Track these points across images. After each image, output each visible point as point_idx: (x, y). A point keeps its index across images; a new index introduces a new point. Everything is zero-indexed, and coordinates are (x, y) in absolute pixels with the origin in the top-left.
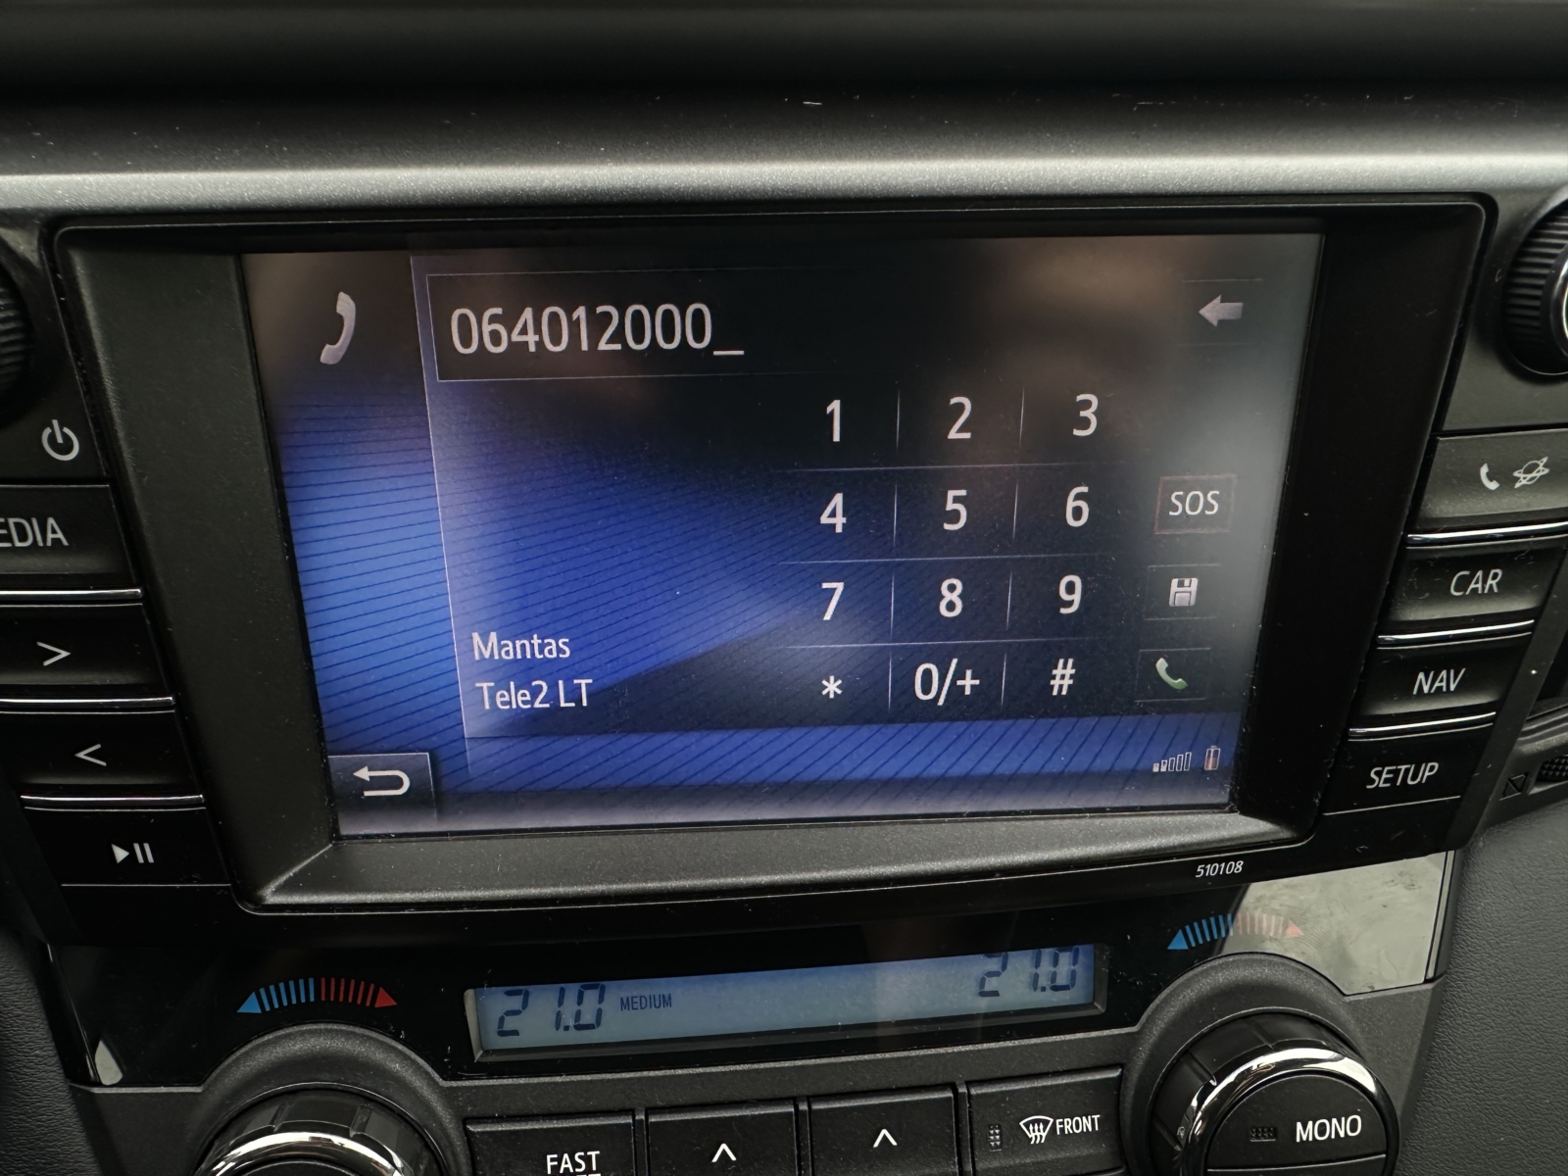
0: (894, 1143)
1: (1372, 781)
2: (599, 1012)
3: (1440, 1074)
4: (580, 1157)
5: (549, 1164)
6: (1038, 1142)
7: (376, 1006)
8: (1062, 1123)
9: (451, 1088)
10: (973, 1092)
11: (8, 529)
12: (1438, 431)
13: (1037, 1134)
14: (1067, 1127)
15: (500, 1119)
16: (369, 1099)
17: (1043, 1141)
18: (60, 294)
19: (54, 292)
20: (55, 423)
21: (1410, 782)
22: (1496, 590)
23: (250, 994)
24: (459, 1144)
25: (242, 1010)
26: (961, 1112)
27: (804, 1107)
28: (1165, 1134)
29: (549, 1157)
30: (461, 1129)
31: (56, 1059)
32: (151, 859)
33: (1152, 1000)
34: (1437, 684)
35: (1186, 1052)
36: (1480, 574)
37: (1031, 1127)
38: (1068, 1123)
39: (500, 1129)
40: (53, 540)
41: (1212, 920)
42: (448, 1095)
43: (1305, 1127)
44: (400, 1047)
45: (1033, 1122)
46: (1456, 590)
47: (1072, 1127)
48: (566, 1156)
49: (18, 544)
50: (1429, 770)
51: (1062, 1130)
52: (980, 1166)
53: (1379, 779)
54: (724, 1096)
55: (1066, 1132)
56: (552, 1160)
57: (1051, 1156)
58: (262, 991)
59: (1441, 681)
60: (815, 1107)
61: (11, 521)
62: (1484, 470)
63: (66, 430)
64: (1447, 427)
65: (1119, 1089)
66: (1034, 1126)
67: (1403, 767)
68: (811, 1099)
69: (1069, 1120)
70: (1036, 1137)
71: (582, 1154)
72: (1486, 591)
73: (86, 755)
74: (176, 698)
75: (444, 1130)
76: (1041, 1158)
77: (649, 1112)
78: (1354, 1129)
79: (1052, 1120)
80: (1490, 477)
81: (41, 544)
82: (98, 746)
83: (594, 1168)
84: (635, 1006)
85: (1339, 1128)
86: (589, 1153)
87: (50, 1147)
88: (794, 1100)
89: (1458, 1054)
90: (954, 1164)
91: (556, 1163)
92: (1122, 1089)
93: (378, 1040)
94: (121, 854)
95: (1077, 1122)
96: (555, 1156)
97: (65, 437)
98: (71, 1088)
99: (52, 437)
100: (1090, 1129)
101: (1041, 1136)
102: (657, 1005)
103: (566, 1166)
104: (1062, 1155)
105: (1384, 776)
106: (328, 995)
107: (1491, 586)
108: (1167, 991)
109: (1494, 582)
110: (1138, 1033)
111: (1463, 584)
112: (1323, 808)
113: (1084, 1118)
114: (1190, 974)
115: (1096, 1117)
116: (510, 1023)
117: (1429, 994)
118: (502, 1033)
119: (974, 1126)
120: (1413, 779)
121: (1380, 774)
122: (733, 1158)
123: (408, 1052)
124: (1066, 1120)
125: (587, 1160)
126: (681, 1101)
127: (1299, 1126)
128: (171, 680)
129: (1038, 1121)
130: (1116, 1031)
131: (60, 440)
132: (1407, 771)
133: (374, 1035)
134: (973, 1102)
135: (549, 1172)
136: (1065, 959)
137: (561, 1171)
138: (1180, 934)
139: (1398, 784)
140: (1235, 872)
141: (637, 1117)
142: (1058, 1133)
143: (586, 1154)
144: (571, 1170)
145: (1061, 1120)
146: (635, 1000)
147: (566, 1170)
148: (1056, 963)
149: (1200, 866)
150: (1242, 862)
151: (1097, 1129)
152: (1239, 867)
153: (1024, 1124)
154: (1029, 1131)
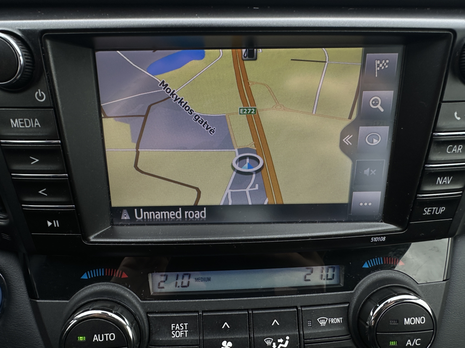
0: (278, 324)
1: (425, 212)
2: (189, 282)
3: (449, 310)
4: (182, 325)
5: (172, 327)
6: (323, 325)
7: (122, 277)
8: (330, 320)
9: (143, 303)
10: (303, 309)
11: (24, 122)
12: (441, 101)
13: (323, 323)
14: (332, 321)
15: (158, 313)
16: (119, 304)
17: (324, 325)
18: (43, 53)
19: (41, 52)
20: (39, 90)
21: (436, 213)
22: (461, 152)
23: (84, 273)
24: (145, 320)
25: (82, 278)
26: (299, 315)
27: (250, 312)
28: (363, 323)
29: (172, 325)
30: (146, 315)
31: (26, 292)
32: (58, 226)
33: (358, 283)
34: (444, 181)
35: (369, 298)
36: (456, 146)
37: (321, 321)
38: (332, 320)
39: (158, 316)
40: (36, 125)
41: (376, 259)
42: (142, 305)
43: (407, 320)
44: (128, 290)
45: (322, 319)
46: (449, 151)
47: (333, 321)
48: (177, 325)
49: (27, 127)
50: (442, 210)
51: (331, 322)
52: (305, 332)
53: (427, 212)
54: (226, 308)
55: (332, 323)
56: (173, 326)
57: (327, 330)
58: (88, 272)
59: (445, 180)
60: (254, 312)
61: (25, 120)
62: (456, 114)
63: (42, 93)
64: (444, 100)
65: (348, 310)
66: (322, 320)
67: (434, 208)
68: (253, 310)
69: (333, 319)
70: (322, 324)
71: (182, 324)
72: (458, 152)
73: (41, 192)
74: (68, 175)
75: (141, 315)
76: (324, 331)
77: (203, 312)
78: (423, 321)
79: (327, 319)
80: (458, 116)
81: (33, 127)
82: (45, 189)
83: (186, 329)
84: (199, 280)
85: (418, 321)
86: (185, 324)
87: (23, 318)
88: (247, 310)
89: (455, 304)
90: (297, 331)
91: (174, 327)
92: (349, 310)
93: (122, 288)
94: (49, 224)
95: (335, 319)
96: (174, 324)
97: (42, 94)
98: (30, 301)
99: (38, 94)
100: (339, 322)
101: (324, 324)
102: (206, 281)
104: (330, 330)
105: (428, 211)
106: (108, 274)
107: (459, 150)
108: (362, 280)
109: (460, 149)
110: (354, 293)
111: (450, 149)
112: (410, 221)
113: (337, 318)
114: (370, 275)
115: (341, 318)
116: (162, 285)
117: (445, 285)
118: (159, 288)
119: (303, 320)
120: (437, 212)
121: (427, 210)
122: (229, 327)
123: (131, 291)
124: (332, 319)
125: (184, 326)
126: (213, 309)
127: (405, 319)
128: (67, 169)
129: (323, 319)
130: (347, 292)
131: (40, 95)
132: (435, 209)
133: (121, 286)
134: (303, 312)
135: (172, 329)
136: (330, 270)
137: (176, 329)
138: (366, 263)
139: (433, 214)
140: (383, 240)
141: (199, 313)
142: (329, 323)
143: (183, 324)
144: (179, 329)
145: (330, 319)
146: (199, 279)
147: (178, 329)
148: (328, 272)
149: (372, 238)
150: (385, 237)
151: (341, 322)
152: (384, 239)
153: (319, 320)
154: (320, 322)
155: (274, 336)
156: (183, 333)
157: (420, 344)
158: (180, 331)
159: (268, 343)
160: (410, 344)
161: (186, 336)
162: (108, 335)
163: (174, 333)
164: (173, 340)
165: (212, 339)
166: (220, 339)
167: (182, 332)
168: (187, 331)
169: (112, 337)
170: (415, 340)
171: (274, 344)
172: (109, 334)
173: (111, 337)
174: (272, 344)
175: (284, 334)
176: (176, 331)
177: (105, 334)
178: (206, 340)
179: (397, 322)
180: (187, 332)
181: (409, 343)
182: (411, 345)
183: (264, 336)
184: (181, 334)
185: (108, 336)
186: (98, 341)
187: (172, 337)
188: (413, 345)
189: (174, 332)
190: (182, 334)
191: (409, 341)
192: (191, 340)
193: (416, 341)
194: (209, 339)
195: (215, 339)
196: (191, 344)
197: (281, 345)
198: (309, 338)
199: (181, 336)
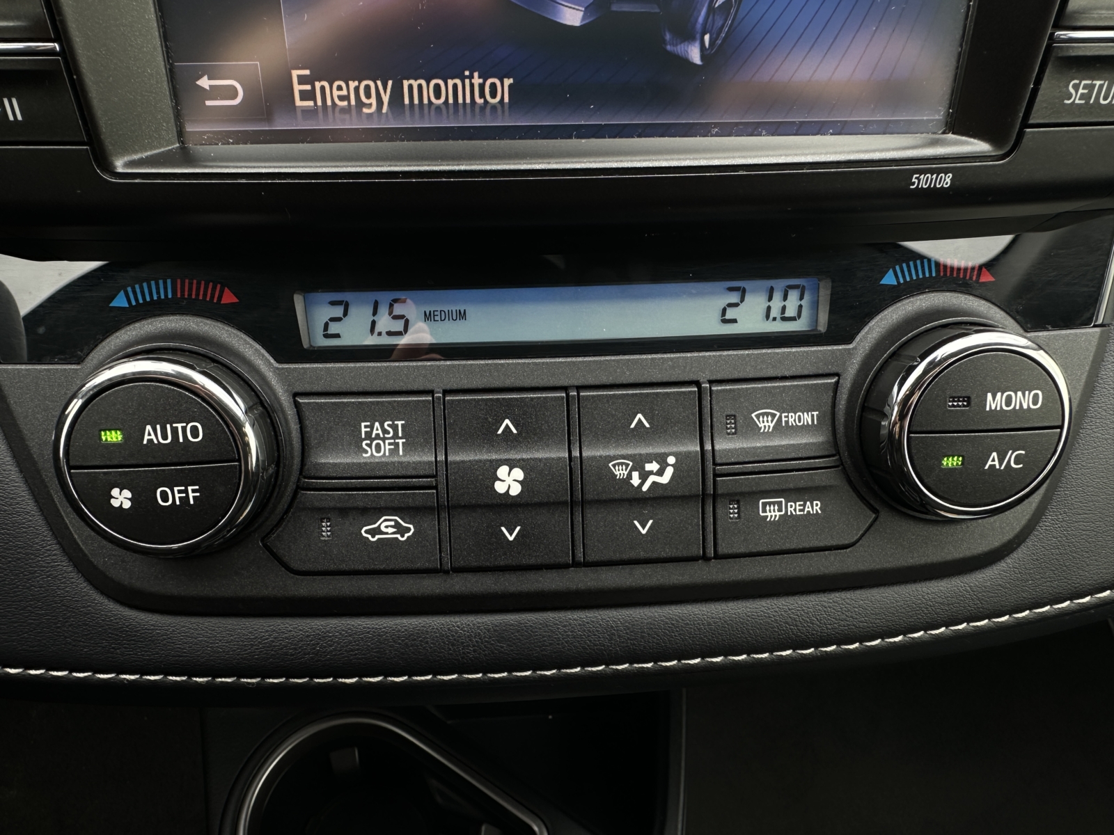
1: (1070, 97)
2: (407, 322)
4: (389, 425)
5: (363, 430)
6: (766, 431)
7: (222, 302)
8: (787, 417)
9: (283, 369)
10: (714, 388)
13: (766, 424)
14: (791, 420)
15: (323, 393)
17: (770, 430)
21: (1102, 102)
23: (119, 292)
24: (290, 412)
25: (113, 304)
26: (704, 403)
27: (573, 394)
29: (363, 424)
30: (292, 400)
32: (19, 116)
33: (866, 325)
37: (761, 419)
38: (792, 417)
39: (323, 401)
41: (918, 262)
42: (281, 374)
43: (994, 397)
44: (241, 335)
45: (763, 414)
47: (795, 421)
48: (377, 424)
51: (787, 422)
52: (717, 447)
53: (1076, 94)
54: (508, 383)
55: (790, 424)
56: (366, 427)
57: (777, 442)
58: (129, 289)
60: (582, 394)
65: (834, 393)
66: (763, 417)
67: (1098, 83)
68: (579, 388)
69: (793, 414)
70: (765, 426)
71: (390, 423)
76: (768, 443)
77: (447, 392)
78: (1035, 403)
79: (778, 414)
83: (400, 435)
84: (436, 318)
85: (1024, 400)
86: (396, 422)
88: (566, 389)
90: (696, 444)
91: (368, 429)
92: (838, 394)
95: (799, 416)
96: (368, 423)
100: (810, 423)
101: (769, 426)
102: (454, 318)
103: (377, 432)
104: (785, 442)
105: (1081, 91)
106: (182, 293)
108: (878, 319)
110: (853, 349)
113: (805, 414)
114: (899, 304)
115: (815, 413)
116: (334, 328)
117: (1097, 336)
118: (327, 336)
119: (714, 415)
120: (1105, 99)
121: (1076, 87)
122: (515, 431)
123: (248, 339)
124: (790, 414)
125: (395, 428)
126: (472, 386)
127: (989, 396)
129: (767, 414)
130: (835, 347)
132: (1101, 86)
134: (714, 396)
135: (363, 436)
136: (793, 296)
137: (373, 436)
138: (891, 271)
139: (1092, 102)
140: (945, 186)
141: (435, 395)
142: (784, 425)
143: (393, 423)
144: (381, 436)
145: (786, 414)
146: (436, 313)
147: (378, 435)
148: (785, 298)
149: (915, 176)
150: (951, 175)
151: (815, 423)
152: (948, 180)
153: (756, 416)
154: (759, 422)
155: (635, 455)
156: (392, 447)
157: (1021, 466)
158: (384, 439)
159: (620, 472)
160: (996, 463)
161: (401, 453)
162: (182, 427)
163: (370, 446)
164: (366, 464)
165: (470, 461)
166: (491, 461)
167: (390, 444)
168: (404, 440)
169: (195, 432)
170: (1010, 452)
171: (635, 475)
172: (184, 424)
173: (191, 432)
174: (630, 476)
175: (663, 450)
176: (372, 440)
177: (174, 425)
178: (455, 463)
179: (965, 403)
180: (403, 443)
181: (993, 460)
182: (998, 467)
183: (609, 456)
184: (387, 447)
185: (184, 429)
186: (156, 442)
187: (364, 455)
188: (1002, 468)
189: (369, 442)
190: (389, 449)
191: (994, 454)
192: (414, 462)
193: (1011, 456)
194: (463, 462)
195: (480, 461)
196: (414, 473)
197: (652, 479)
198: (728, 461)
199: (387, 454)
